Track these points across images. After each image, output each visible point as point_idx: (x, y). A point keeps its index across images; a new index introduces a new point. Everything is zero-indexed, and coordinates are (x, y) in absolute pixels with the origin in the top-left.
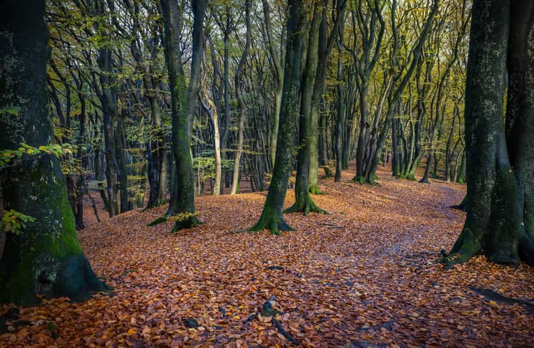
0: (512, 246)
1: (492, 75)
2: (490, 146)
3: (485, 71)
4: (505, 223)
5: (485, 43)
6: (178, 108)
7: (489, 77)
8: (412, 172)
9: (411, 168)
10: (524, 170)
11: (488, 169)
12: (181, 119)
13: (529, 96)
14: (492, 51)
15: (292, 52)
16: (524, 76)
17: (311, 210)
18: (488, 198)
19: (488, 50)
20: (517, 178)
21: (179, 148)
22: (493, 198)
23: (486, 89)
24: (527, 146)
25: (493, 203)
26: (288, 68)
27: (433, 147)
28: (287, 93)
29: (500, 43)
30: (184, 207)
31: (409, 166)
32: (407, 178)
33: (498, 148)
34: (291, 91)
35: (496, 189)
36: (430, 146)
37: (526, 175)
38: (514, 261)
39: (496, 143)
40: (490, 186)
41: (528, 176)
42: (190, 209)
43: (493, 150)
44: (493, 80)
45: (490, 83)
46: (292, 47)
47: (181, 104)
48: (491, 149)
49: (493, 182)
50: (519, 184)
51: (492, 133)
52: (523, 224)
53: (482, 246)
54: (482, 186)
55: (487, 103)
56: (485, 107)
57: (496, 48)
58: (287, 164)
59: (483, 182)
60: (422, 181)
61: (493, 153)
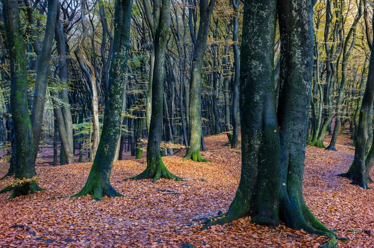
0: (273, 207)
1: (258, 36)
2: (257, 106)
3: (253, 32)
4: (268, 184)
5: (253, 4)
6: (17, 69)
7: (256, 38)
8: (321, 139)
9: (320, 134)
10: (289, 130)
11: (253, 129)
12: (19, 80)
13: (295, 55)
14: (258, 12)
15: (122, 12)
16: (290, 37)
17: (162, 176)
18: (254, 158)
19: (255, 10)
20: (281, 137)
21: (18, 110)
22: (260, 158)
23: (253, 49)
24: (292, 105)
25: (259, 163)
26: (118, 28)
27: (339, 111)
28: (116, 53)
29: (267, 4)
30: (22, 172)
31: (318, 132)
32: (316, 145)
33: (265, 109)
34: (120, 51)
35: (261, 149)
36: (337, 109)
37: (291, 135)
38: (274, 221)
39: (263, 103)
40: (257, 146)
41: (293, 136)
42: (28, 175)
43: (260, 110)
44: (260, 41)
45: (257, 43)
46: (121, 7)
47: (19, 65)
48: (258, 108)
49: (259, 143)
50: (282, 144)
51: (259, 93)
52: (284, 184)
53: (251, 208)
54: (249, 146)
55: (254, 63)
56: (253, 67)
57: (262, 8)
58: (115, 126)
59: (249, 142)
60: (328, 148)
61: (260, 113)
